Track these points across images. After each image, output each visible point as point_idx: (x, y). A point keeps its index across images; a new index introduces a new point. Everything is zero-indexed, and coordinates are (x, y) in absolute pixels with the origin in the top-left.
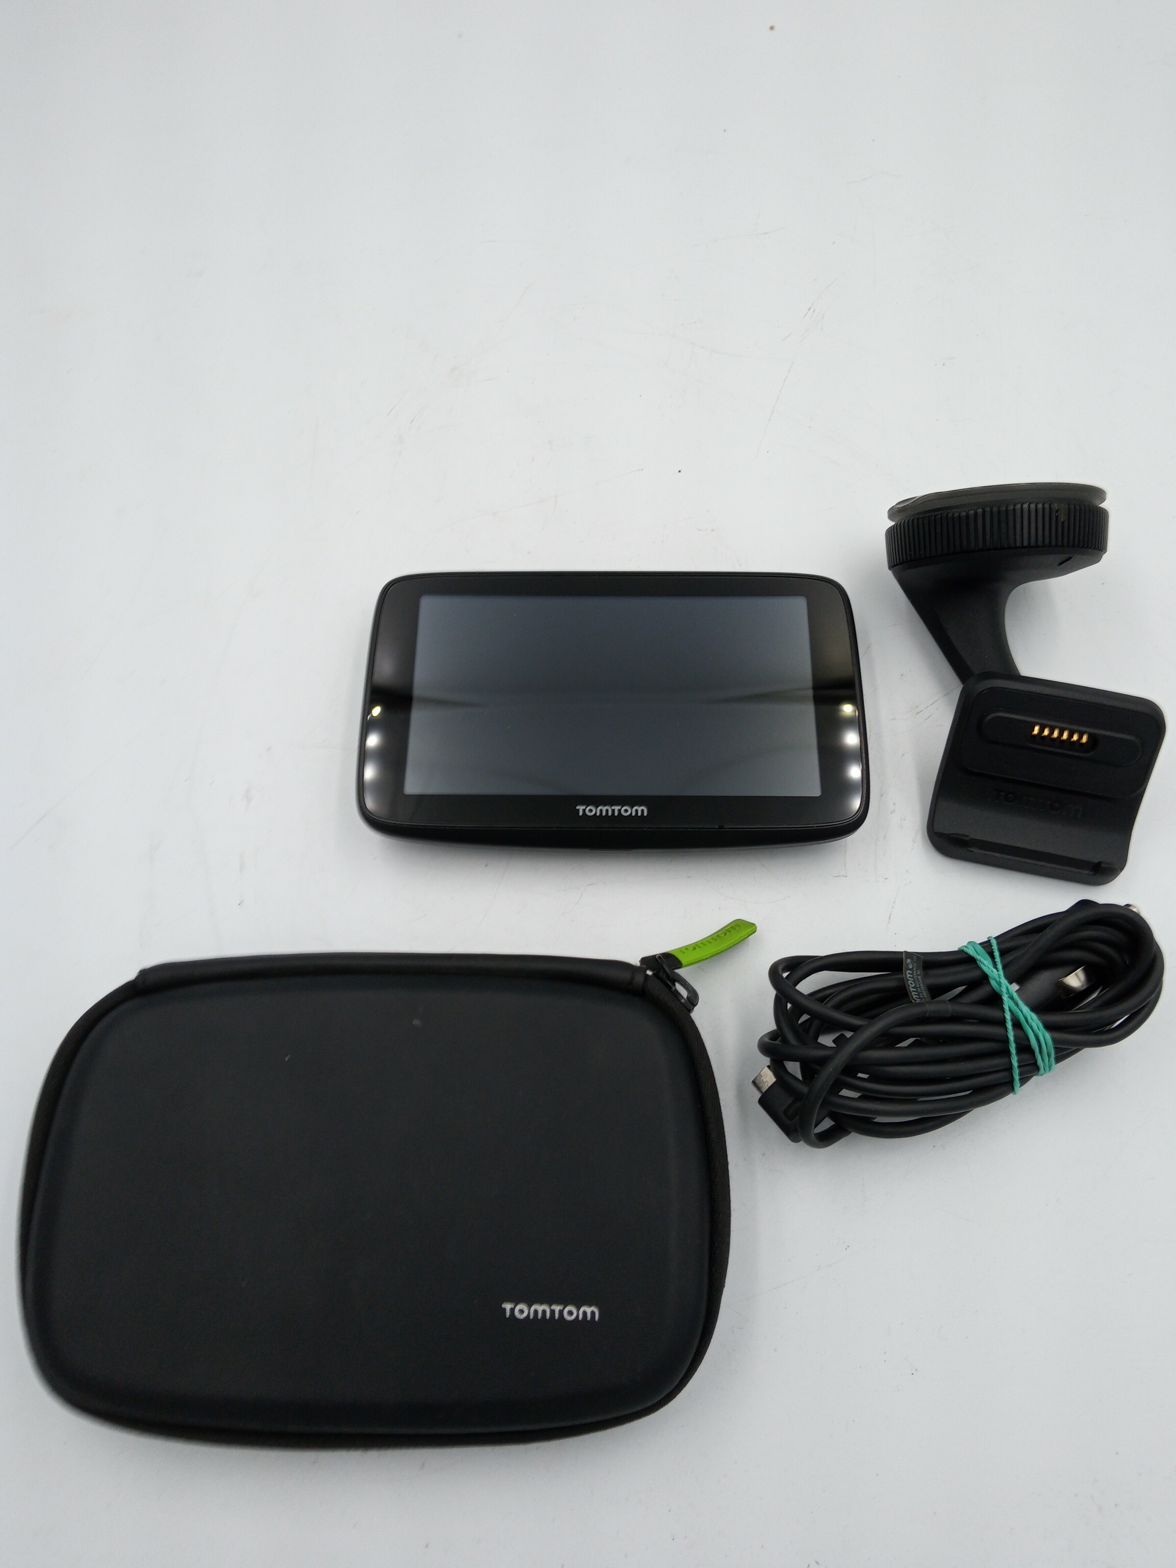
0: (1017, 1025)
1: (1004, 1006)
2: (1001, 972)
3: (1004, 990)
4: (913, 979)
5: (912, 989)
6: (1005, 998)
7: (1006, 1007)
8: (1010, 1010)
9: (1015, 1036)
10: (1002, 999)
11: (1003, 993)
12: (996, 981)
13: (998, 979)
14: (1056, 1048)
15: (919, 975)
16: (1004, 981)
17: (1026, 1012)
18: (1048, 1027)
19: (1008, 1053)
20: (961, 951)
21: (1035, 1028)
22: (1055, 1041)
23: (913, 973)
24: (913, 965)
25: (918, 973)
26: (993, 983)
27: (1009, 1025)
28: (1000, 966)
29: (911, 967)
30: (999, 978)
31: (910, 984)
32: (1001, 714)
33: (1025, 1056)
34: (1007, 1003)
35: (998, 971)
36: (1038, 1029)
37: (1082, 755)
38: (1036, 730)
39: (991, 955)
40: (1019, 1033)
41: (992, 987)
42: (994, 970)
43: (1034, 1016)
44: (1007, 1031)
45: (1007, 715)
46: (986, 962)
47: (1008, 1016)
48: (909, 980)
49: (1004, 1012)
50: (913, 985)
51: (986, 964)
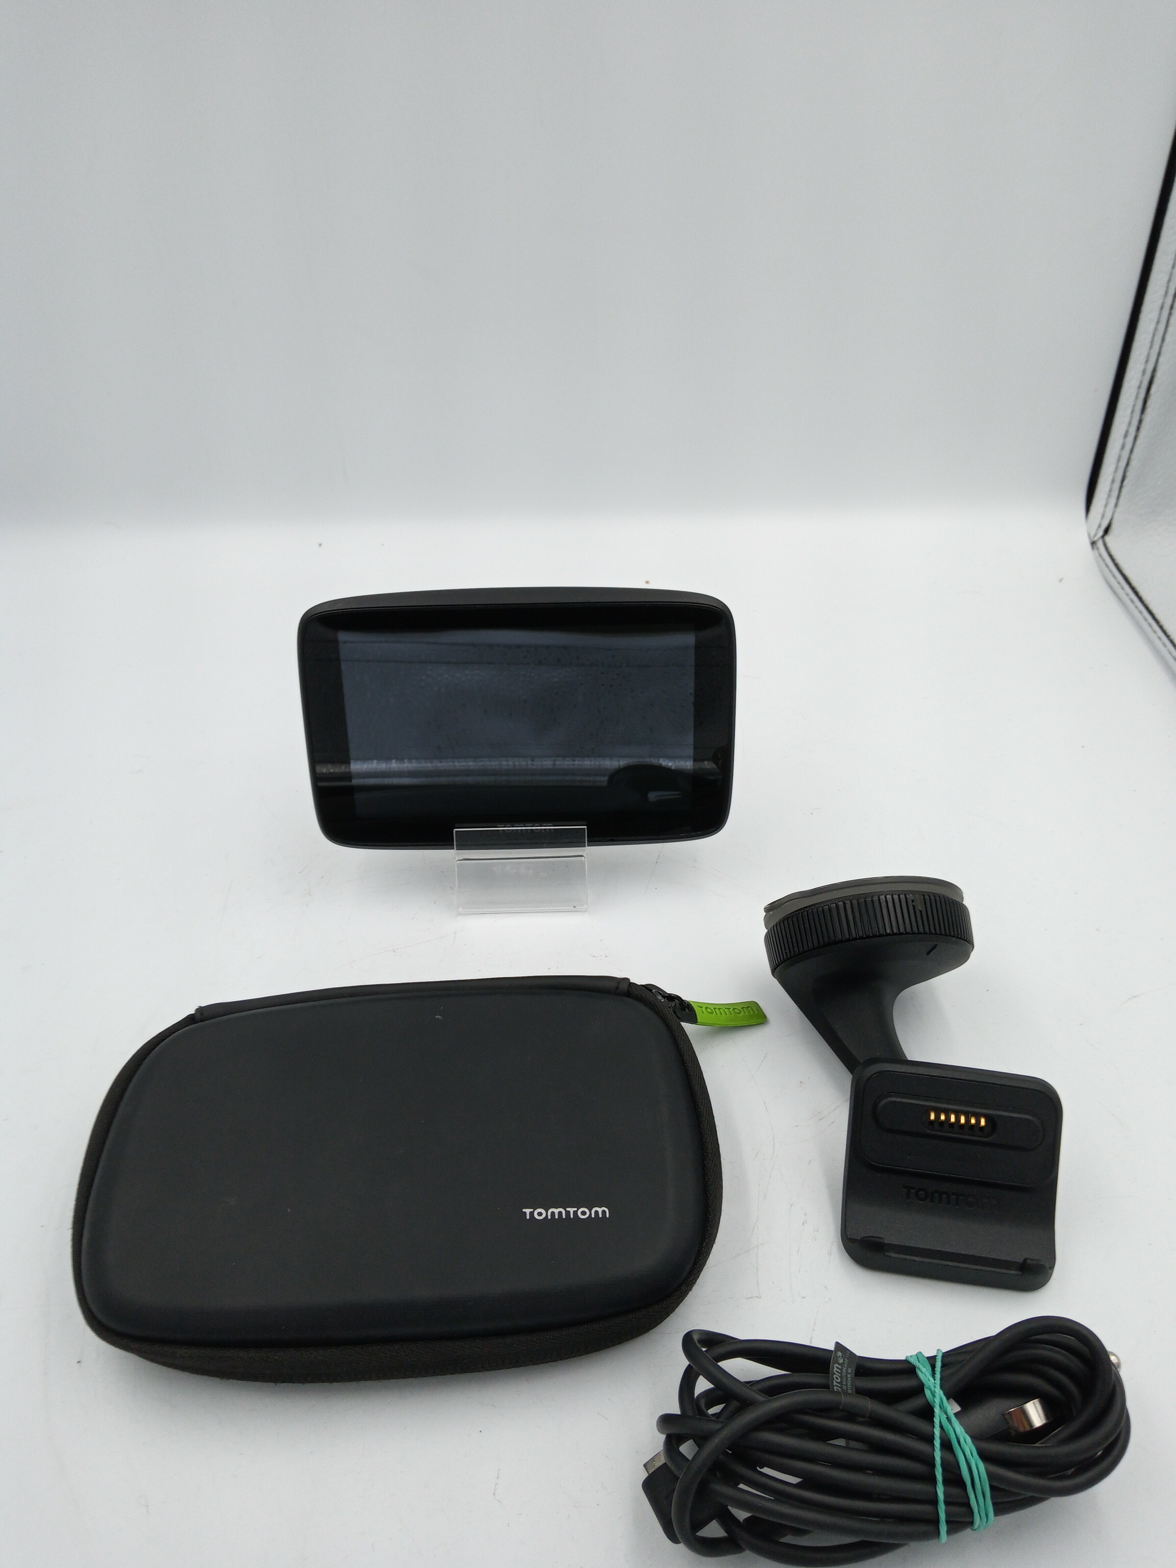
0: (947, 1445)
1: (935, 1420)
2: (938, 1381)
3: (937, 1400)
4: (841, 1375)
5: (835, 1384)
6: (937, 1410)
7: (936, 1420)
8: (941, 1427)
9: (942, 1458)
10: (933, 1411)
11: (935, 1405)
12: (931, 1390)
13: (932, 1388)
14: (992, 1488)
15: (849, 1373)
16: (939, 1393)
17: (958, 1431)
18: (984, 1456)
19: (933, 1480)
20: (906, 1361)
21: (968, 1453)
22: (990, 1476)
23: (842, 1369)
24: (844, 1360)
25: (849, 1371)
26: (927, 1393)
27: (937, 1443)
28: (938, 1376)
29: (841, 1361)
30: (935, 1387)
31: (835, 1378)
32: (893, 1099)
33: (955, 1491)
34: (938, 1416)
35: (935, 1380)
36: (972, 1454)
37: (984, 1139)
38: (932, 1117)
39: (933, 1367)
40: (948, 1456)
41: (927, 1398)
42: (931, 1379)
43: (969, 1439)
44: (934, 1450)
45: (899, 1100)
46: (924, 1370)
47: (937, 1432)
48: (835, 1374)
49: (934, 1426)
50: (839, 1381)
51: (924, 1373)
